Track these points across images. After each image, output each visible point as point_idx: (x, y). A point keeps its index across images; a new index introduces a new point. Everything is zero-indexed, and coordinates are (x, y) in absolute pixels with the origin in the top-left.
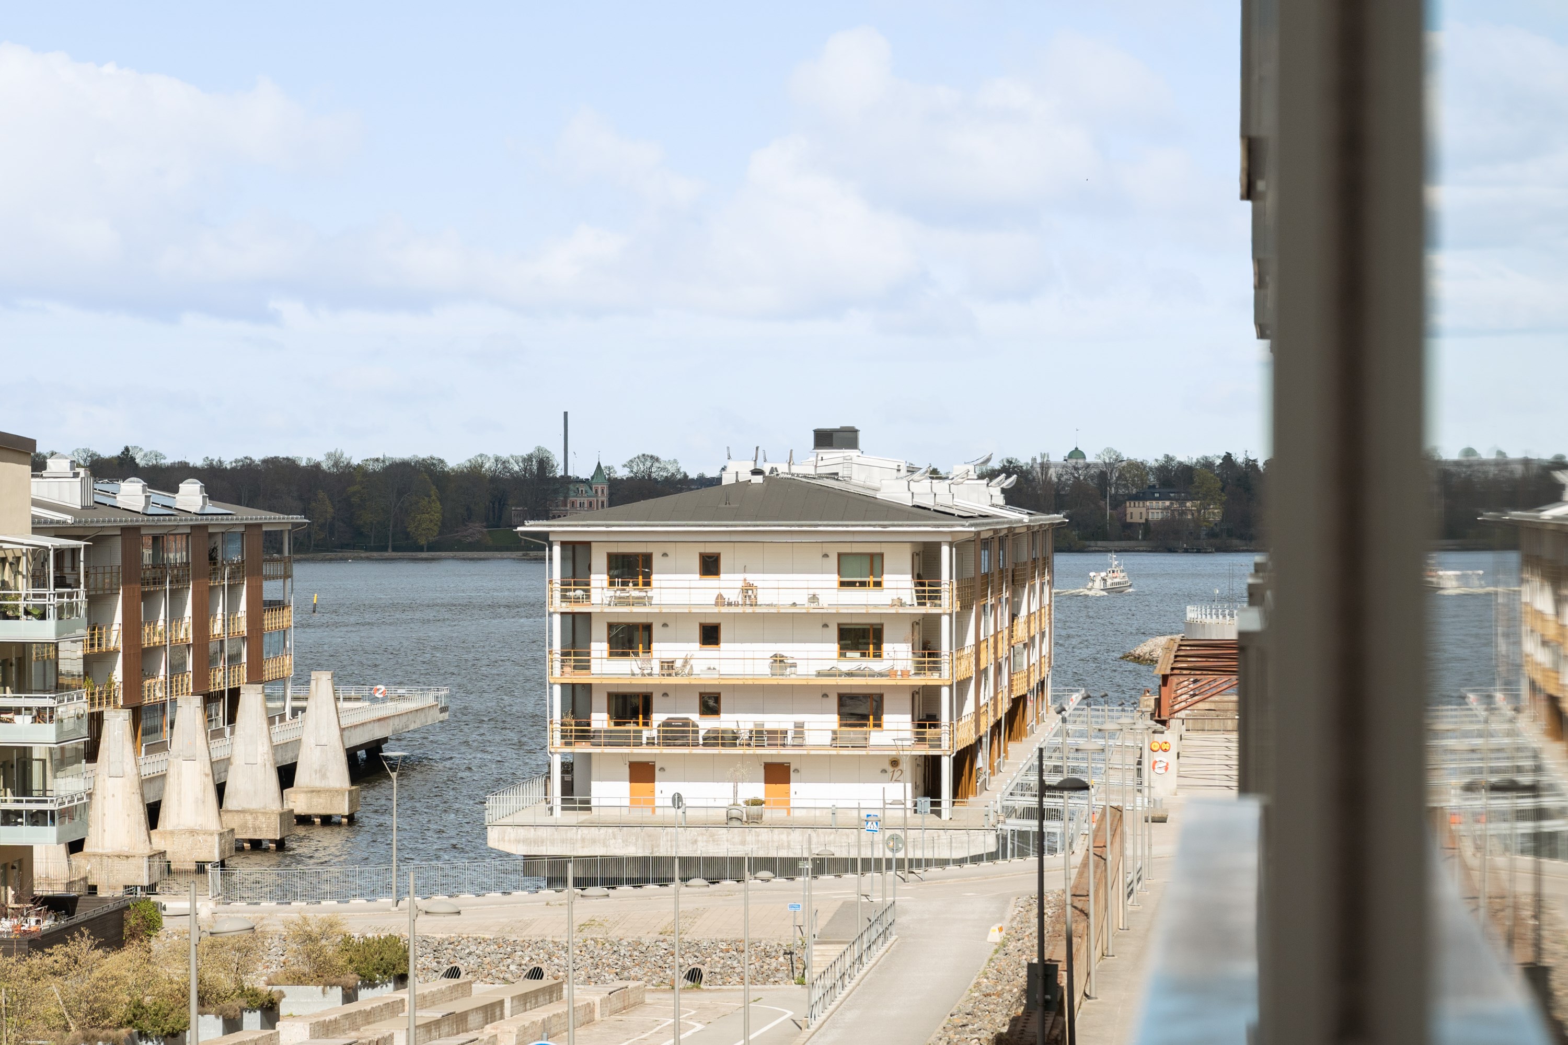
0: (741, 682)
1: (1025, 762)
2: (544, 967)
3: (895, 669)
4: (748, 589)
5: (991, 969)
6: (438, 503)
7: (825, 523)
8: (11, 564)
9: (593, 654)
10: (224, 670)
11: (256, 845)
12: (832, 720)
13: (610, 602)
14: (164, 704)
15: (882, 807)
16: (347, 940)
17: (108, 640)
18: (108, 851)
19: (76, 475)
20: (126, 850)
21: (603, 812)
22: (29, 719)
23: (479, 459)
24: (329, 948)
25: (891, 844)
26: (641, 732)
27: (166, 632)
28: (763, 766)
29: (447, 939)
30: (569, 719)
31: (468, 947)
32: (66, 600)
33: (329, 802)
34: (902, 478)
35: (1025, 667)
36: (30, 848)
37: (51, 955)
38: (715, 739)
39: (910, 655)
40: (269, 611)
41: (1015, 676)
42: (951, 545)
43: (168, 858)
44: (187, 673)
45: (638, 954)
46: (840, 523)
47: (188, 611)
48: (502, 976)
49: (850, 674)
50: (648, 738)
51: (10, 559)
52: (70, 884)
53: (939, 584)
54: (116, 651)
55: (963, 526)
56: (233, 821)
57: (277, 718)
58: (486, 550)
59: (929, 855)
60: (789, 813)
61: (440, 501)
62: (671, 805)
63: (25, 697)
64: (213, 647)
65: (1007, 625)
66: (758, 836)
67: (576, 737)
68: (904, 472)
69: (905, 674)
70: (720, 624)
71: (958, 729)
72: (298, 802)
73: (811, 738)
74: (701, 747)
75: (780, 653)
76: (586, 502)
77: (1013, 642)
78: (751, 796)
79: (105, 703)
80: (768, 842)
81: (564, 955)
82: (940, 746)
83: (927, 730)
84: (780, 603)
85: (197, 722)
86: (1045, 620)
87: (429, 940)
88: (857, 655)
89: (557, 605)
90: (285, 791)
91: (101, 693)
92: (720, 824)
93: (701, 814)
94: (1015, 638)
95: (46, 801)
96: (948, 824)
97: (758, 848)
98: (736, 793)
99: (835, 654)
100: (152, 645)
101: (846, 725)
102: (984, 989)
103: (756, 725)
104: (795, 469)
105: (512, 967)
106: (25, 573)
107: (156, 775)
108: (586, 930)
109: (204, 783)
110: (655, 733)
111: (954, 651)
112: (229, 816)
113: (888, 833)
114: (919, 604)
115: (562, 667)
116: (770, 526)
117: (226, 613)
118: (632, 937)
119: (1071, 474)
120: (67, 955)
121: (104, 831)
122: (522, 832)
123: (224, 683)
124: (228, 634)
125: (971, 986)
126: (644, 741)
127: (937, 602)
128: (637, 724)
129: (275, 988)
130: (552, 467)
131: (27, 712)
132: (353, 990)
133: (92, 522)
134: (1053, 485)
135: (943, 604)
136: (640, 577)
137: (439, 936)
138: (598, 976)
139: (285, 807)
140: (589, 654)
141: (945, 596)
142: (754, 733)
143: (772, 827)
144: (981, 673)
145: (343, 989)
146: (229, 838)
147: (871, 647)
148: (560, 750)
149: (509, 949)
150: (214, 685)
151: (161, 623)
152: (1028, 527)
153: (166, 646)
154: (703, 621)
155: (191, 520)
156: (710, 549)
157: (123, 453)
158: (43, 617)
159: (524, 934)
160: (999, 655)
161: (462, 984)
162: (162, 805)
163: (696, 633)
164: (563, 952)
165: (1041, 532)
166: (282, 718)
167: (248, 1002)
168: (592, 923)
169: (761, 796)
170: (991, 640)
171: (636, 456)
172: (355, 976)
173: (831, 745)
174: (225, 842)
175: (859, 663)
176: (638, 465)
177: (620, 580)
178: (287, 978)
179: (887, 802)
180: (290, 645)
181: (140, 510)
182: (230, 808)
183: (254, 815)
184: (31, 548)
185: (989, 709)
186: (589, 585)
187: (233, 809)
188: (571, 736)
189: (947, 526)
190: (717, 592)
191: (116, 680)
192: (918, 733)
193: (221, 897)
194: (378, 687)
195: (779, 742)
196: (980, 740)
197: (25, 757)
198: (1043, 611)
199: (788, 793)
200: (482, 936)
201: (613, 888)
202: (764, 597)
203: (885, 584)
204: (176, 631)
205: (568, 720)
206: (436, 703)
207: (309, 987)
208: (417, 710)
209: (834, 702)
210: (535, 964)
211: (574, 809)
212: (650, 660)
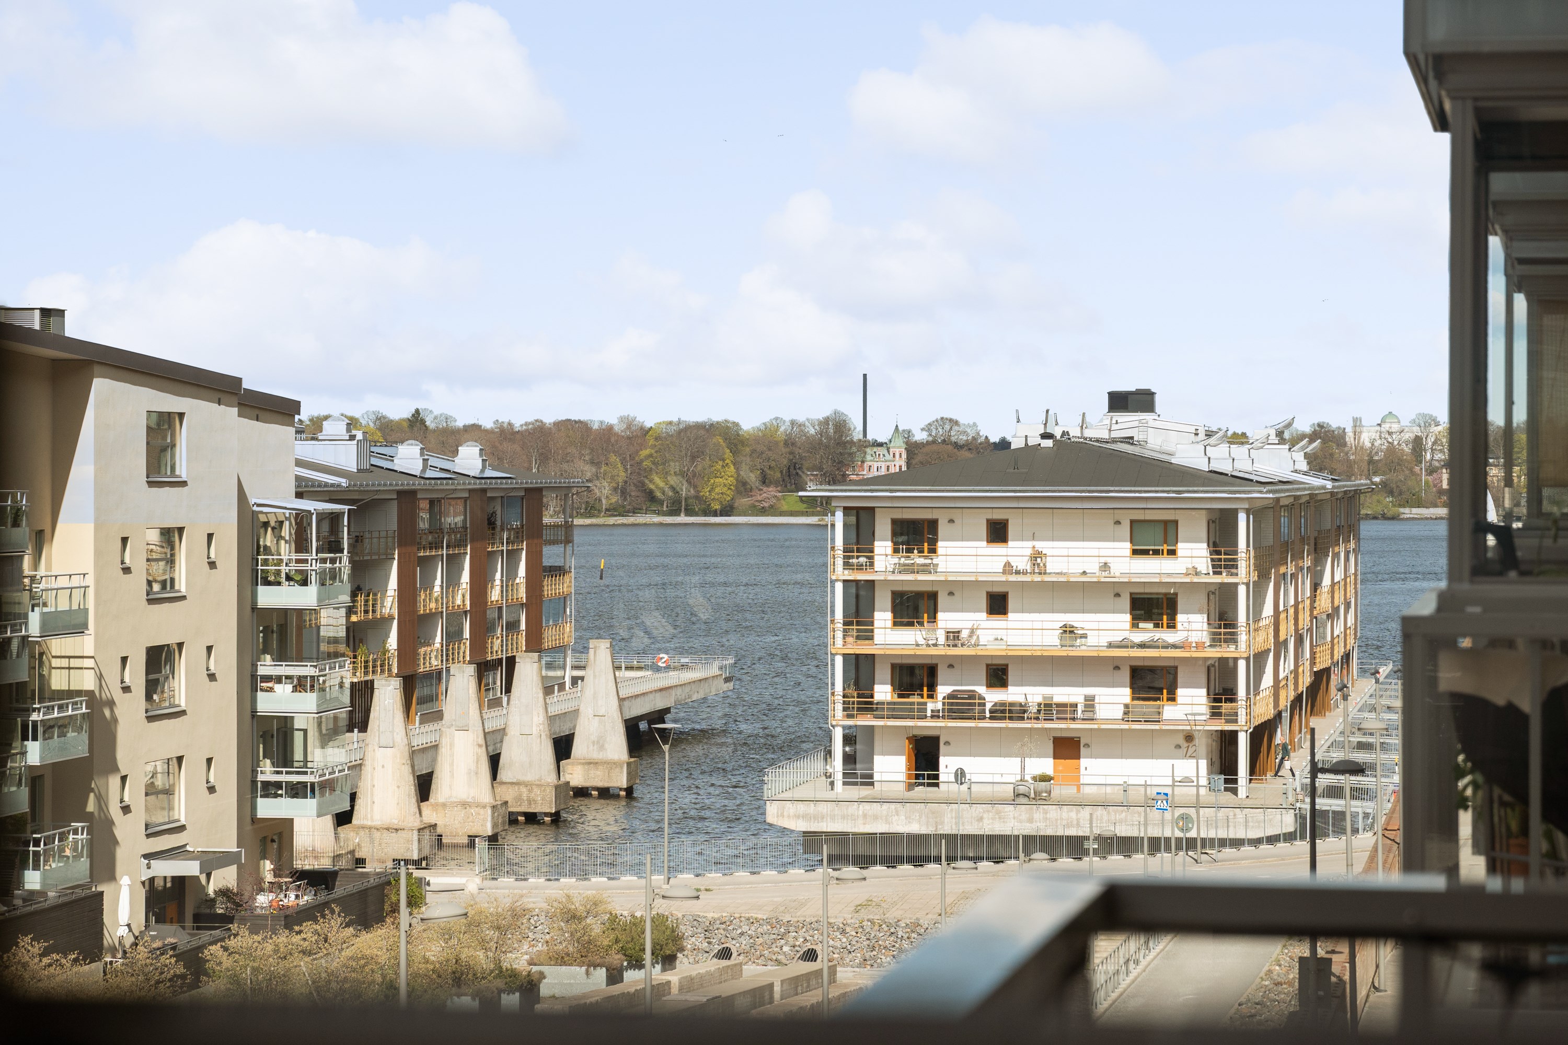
0: (1029, 653)
1: (1327, 737)
2: (818, 948)
3: (1189, 640)
4: (1036, 556)
5: (1284, 956)
6: (732, 467)
7: (1117, 488)
8: (273, 529)
9: (876, 624)
10: (502, 637)
11: (532, 818)
12: (1124, 694)
13: (894, 569)
14: (440, 672)
15: (1171, 784)
16: (614, 918)
17: (382, 606)
18: (377, 823)
19: (352, 438)
20: (395, 822)
21: (886, 787)
22: (289, 687)
23: (774, 422)
24: (595, 927)
25: (1181, 824)
26: (925, 704)
27: (442, 598)
28: (1052, 741)
29: (719, 919)
30: (852, 691)
31: (740, 927)
32: (328, 565)
33: (607, 774)
34: (1198, 442)
35: (1329, 639)
36: (291, 821)
37: (300, 932)
38: (1002, 712)
39: (1205, 625)
40: (548, 577)
41: (1318, 648)
42: (1248, 512)
43: (439, 830)
44: (464, 641)
45: (916, 936)
46: (1133, 489)
47: (465, 577)
48: (774, 958)
49: (1142, 646)
50: (932, 711)
51: (273, 524)
52: (336, 858)
53: (1236, 553)
54: (391, 618)
55: (1261, 492)
56: (508, 794)
57: (556, 687)
58: (781, 515)
59: (1222, 834)
60: (1079, 790)
61: (734, 464)
62: (954, 780)
63: (286, 665)
64: (492, 614)
65: (1309, 595)
66: (1046, 813)
67: (859, 709)
68: (1202, 435)
69: (1199, 646)
70: (1008, 593)
71: (1255, 704)
72: (575, 775)
73: (1102, 712)
74: (987, 720)
75: (1069, 623)
76: (883, 467)
77: (1315, 613)
78: (1038, 771)
79: (379, 671)
80: (1057, 820)
81: (839, 936)
82: (1236, 721)
83: (1223, 704)
84: (1070, 571)
85: (470, 692)
86: (1351, 590)
87: (700, 920)
88: (1150, 625)
89: (840, 572)
90: (562, 763)
91: (375, 661)
92: (1005, 800)
93: (988, 789)
94: (1318, 608)
95: (306, 773)
96: (1244, 803)
97: (1046, 826)
98: (1023, 768)
99: (1128, 625)
100: (428, 611)
101: (1138, 699)
102: (1275, 977)
103: (1044, 698)
104: (1088, 433)
105: (786, 949)
106: (287, 538)
107: (429, 745)
108: (863, 910)
109: (477, 754)
110: (939, 706)
111: (1251, 622)
112: (504, 787)
113: (1178, 812)
114: (1215, 573)
115: (844, 637)
116: (1060, 491)
117: (504, 579)
118: (910, 919)
119: (1385, 438)
120: (316, 932)
121: (374, 802)
122: (801, 807)
123: (502, 651)
124: (507, 600)
125: (1262, 974)
126: (929, 713)
127: (1234, 571)
128: (922, 697)
129: (535, 969)
130: (849, 430)
131: (288, 681)
132: (618, 971)
133: (367, 485)
134: (1366, 450)
135: (1239, 573)
136: (926, 544)
137: (710, 915)
138: (874, 958)
139: (562, 779)
140: (872, 624)
141: (1242, 565)
142: (1042, 706)
143: (1060, 804)
144: (1280, 646)
145: (607, 970)
146: (502, 810)
147: (1165, 617)
148: (841, 723)
149: (782, 930)
150: (492, 653)
151: (437, 589)
152: (1332, 494)
153: (442, 612)
154: (990, 590)
155: (469, 484)
156: (998, 515)
157: (413, 415)
158: (304, 582)
159: (798, 914)
160: (1300, 627)
161: (732, 965)
162: (434, 776)
163: (983, 602)
164: (838, 933)
165: (1346, 499)
166: (562, 687)
167: (506, 984)
168: (870, 903)
169: (1050, 771)
170: (1291, 611)
171: (934, 419)
172: (620, 956)
173: (1123, 720)
174: (498, 815)
175: (1152, 635)
176: (937, 429)
177: (904, 547)
178: (550, 958)
179: (1176, 779)
180: (571, 612)
181: (418, 474)
182: (504, 780)
183: (529, 787)
184: (294, 512)
185: (1289, 683)
186: (872, 552)
187: (508, 780)
188: (853, 708)
189: (1244, 492)
190: (1004, 560)
191: (390, 648)
192: (1213, 708)
193: (488, 873)
194: (661, 655)
195: (1068, 716)
196: (1279, 715)
197: (286, 727)
198: (1348, 580)
199: (1078, 768)
200: (755, 916)
201: (893, 867)
202: (1053, 566)
203: (1180, 553)
204: (453, 597)
205: (850, 691)
206: (721, 673)
207: (573, 968)
208: (700, 680)
209: (1126, 675)
210: (809, 946)
211: (855, 784)
212: (935, 630)
